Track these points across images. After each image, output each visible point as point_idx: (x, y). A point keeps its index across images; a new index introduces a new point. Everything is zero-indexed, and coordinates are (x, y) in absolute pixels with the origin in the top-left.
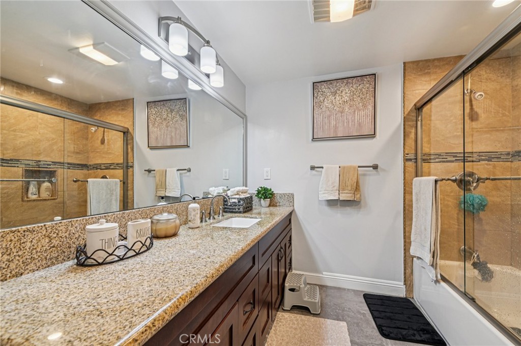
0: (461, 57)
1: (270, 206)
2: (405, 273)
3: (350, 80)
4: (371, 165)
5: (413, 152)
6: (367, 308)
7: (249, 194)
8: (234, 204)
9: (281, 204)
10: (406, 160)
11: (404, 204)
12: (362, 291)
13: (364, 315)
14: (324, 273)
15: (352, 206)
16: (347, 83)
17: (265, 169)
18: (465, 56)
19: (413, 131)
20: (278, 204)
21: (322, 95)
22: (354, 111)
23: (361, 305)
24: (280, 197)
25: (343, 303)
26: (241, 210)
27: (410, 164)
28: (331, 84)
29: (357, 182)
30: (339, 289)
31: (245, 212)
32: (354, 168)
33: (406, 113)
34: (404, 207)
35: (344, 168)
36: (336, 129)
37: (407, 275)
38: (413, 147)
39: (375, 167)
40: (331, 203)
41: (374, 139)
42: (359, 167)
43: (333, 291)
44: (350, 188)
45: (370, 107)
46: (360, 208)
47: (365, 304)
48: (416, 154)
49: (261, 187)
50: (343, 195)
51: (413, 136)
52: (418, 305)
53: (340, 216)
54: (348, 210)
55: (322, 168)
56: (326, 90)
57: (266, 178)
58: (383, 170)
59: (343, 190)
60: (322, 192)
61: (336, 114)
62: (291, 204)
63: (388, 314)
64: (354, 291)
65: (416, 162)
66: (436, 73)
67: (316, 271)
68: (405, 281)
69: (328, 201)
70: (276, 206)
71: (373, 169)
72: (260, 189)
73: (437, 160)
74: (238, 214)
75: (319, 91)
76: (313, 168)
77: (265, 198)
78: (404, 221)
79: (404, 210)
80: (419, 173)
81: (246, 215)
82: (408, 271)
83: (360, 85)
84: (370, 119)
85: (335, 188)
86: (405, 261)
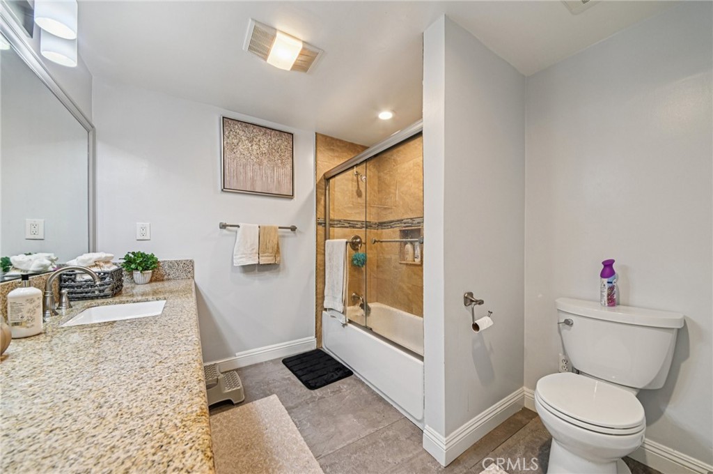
0: (365, 148)
1: (151, 281)
2: (316, 327)
3: (268, 131)
4: (289, 226)
5: (323, 217)
6: (290, 372)
7: (115, 264)
8: (90, 284)
9: (171, 277)
10: (318, 224)
11: (316, 264)
12: (280, 358)
13: (289, 379)
14: (237, 354)
15: (271, 270)
16: (265, 133)
17: (139, 224)
18: (368, 147)
19: (323, 198)
20: (166, 277)
21: (235, 136)
22: (273, 167)
23: (284, 371)
24: (170, 267)
25: (265, 378)
26: (107, 291)
27: (321, 227)
28: (246, 127)
29: (278, 244)
30: (256, 365)
31: (114, 295)
32: (275, 229)
33: (318, 180)
34: (316, 266)
35: (264, 228)
36: (253, 181)
37: (318, 327)
38: (323, 213)
39: (293, 229)
40: (247, 269)
41: (293, 200)
42: (280, 228)
43: (249, 370)
44: (271, 251)
45: (289, 167)
46: (279, 271)
47: (287, 370)
48: (325, 219)
49: (133, 253)
50: (263, 258)
51: (322, 202)
52: (327, 351)
53: (257, 283)
54: (267, 274)
55: (238, 226)
56: (241, 133)
57: (142, 238)
58: (300, 232)
59: (264, 253)
60: (238, 257)
61: (253, 165)
62: (189, 275)
63: (309, 369)
64: (271, 361)
65: (325, 226)
66: (338, 151)
67: (228, 355)
68: (316, 334)
69: (244, 267)
70: (163, 280)
71: (292, 230)
72: (130, 255)
73: (339, 225)
74: (102, 301)
75: (231, 130)
76: (223, 226)
77: (144, 269)
78: (316, 280)
79: (316, 269)
80: (327, 237)
81: (117, 299)
82: (318, 325)
83: (278, 140)
84: (288, 180)
85: (255, 251)
86: (316, 315)
